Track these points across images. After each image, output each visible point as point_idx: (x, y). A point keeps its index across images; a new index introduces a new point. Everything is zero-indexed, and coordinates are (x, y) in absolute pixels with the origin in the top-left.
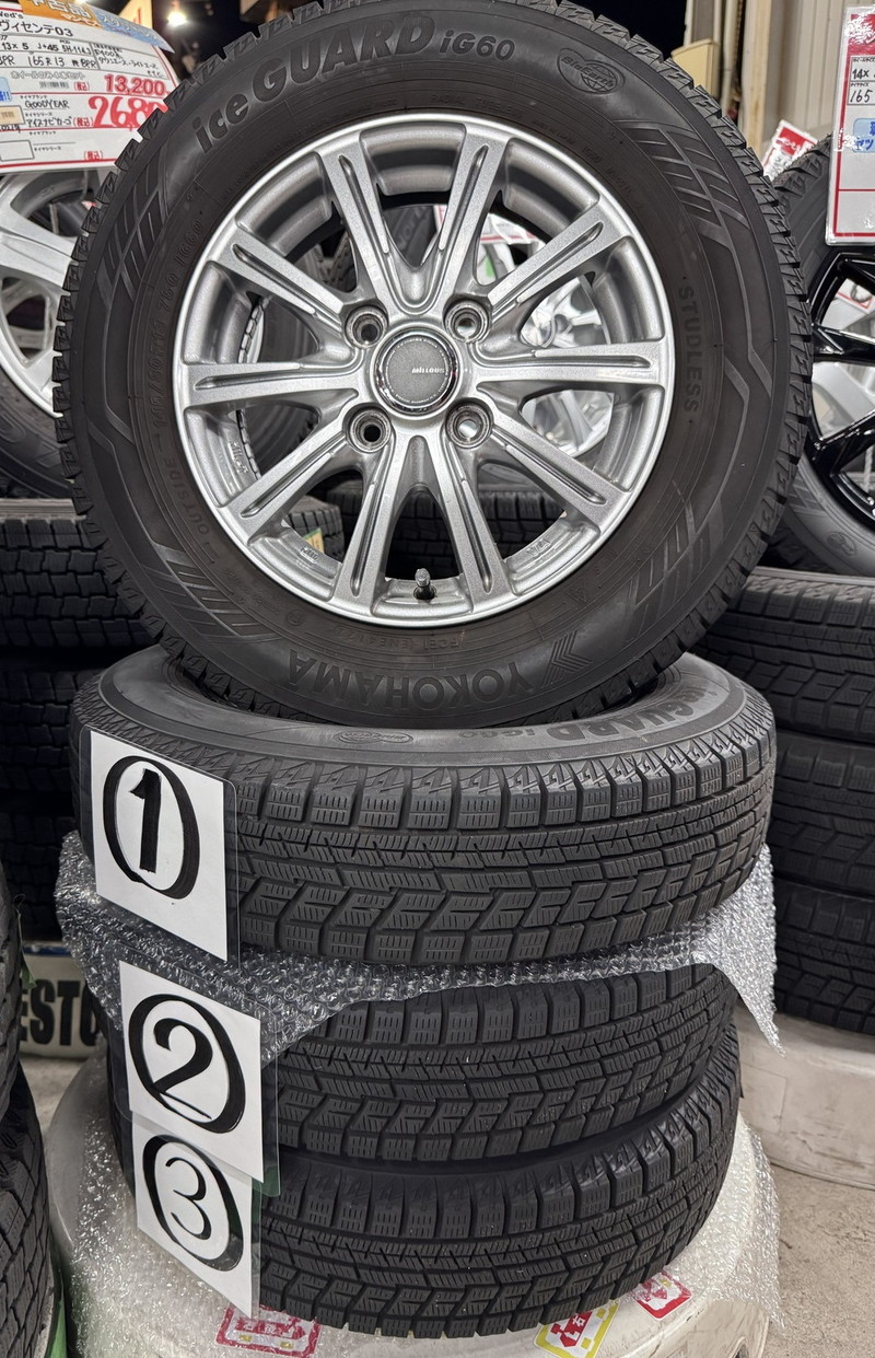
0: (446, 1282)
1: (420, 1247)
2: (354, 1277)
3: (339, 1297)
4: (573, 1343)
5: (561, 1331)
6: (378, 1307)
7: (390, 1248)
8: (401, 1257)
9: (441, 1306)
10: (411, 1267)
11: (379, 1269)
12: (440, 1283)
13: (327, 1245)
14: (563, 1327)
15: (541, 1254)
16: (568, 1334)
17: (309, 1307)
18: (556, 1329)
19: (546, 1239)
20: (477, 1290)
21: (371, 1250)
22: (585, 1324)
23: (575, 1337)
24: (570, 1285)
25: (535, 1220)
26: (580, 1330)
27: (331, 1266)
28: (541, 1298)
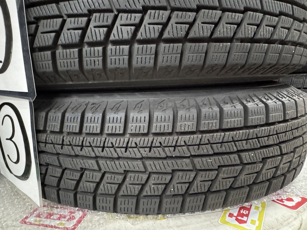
0: (158, 167)
1: (139, 139)
2: (96, 168)
3: (88, 183)
4: (245, 222)
5: (235, 216)
6: (113, 189)
7: (118, 141)
8: (126, 148)
9: (155, 186)
10: (133, 156)
11: (112, 159)
12: (154, 168)
13: (78, 146)
14: (235, 214)
15: (224, 148)
16: (239, 218)
17: (72, 195)
18: (231, 215)
19: (227, 136)
20: (180, 173)
21: (106, 145)
22: (249, 213)
23: (245, 219)
24: (242, 177)
25: (219, 121)
26: (247, 216)
27: (81, 161)
28: (224, 184)
